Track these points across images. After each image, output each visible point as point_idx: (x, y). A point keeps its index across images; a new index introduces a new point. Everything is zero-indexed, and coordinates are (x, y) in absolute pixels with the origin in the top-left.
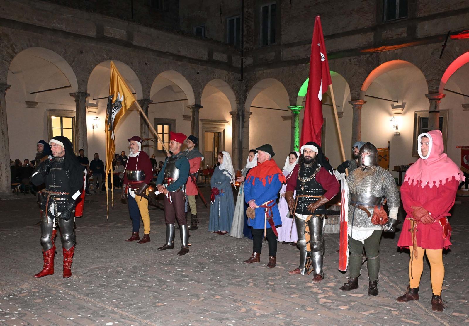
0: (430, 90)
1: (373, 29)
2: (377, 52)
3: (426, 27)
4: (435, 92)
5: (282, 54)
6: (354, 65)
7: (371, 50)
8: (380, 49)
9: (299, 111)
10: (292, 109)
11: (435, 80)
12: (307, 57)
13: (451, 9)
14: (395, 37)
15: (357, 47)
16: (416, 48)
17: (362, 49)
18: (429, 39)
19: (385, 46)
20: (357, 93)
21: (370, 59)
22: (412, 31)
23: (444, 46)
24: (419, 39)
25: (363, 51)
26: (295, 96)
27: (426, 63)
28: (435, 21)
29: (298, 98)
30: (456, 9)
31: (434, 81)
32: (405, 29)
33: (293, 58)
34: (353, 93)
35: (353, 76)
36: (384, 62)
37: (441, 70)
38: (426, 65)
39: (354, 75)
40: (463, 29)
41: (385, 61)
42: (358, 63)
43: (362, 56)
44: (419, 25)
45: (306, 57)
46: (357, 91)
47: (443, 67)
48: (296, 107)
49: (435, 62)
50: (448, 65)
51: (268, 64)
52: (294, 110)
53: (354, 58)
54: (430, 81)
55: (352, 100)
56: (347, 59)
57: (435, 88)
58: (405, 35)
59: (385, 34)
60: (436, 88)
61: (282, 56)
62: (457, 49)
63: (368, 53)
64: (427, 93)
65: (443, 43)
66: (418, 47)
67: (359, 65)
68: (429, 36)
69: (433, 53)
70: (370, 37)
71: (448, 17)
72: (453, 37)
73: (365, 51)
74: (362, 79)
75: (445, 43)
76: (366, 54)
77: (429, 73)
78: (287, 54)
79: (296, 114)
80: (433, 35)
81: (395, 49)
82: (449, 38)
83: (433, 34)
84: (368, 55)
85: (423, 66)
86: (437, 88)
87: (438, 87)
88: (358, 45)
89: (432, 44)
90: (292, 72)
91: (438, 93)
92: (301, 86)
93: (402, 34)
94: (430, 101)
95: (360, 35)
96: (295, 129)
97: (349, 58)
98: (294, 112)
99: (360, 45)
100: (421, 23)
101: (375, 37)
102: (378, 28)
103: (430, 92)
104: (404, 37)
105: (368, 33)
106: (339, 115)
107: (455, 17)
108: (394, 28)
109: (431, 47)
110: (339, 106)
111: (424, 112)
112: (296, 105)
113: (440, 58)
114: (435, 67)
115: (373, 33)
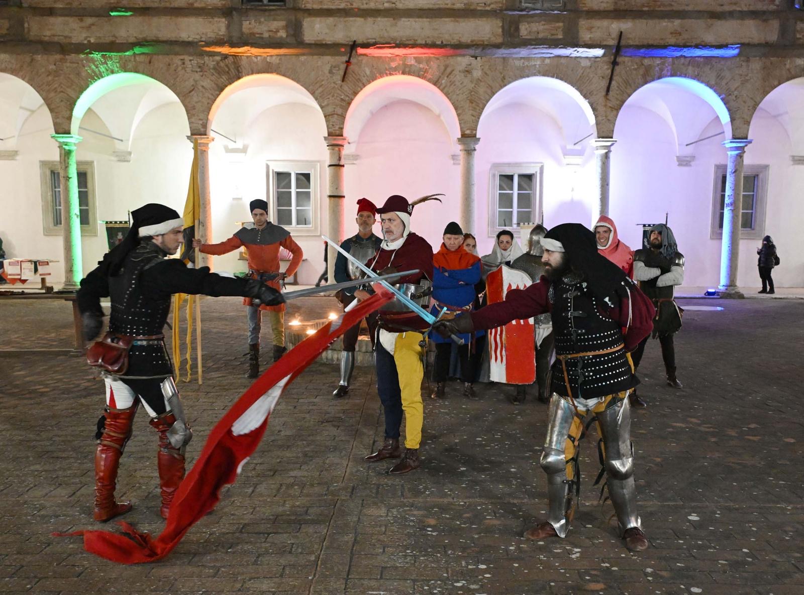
0: (330, 130)
1: (227, 12)
2: (235, 56)
3: (317, 26)
4: (337, 134)
5: (26, 25)
6: (192, 71)
7: (225, 50)
8: (241, 50)
9: (75, 144)
10: (62, 140)
11: (337, 115)
12: (89, 41)
13: (353, 6)
14: (266, 35)
15: (196, 40)
16: (303, 58)
17: (208, 44)
18: (322, 48)
19: (251, 47)
20: (201, 122)
21: (222, 64)
22: (296, 29)
23: (348, 62)
24: (310, 45)
25: (207, 49)
26: (67, 116)
27: (320, 86)
28: (330, 20)
29: (73, 119)
30: (362, 7)
31: (336, 116)
32: (282, 23)
33: (56, 39)
34: (193, 123)
35: (190, 92)
36: (248, 75)
37: (345, 100)
38: (320, 90)
39: (193, 90)
40: (374, 40)
41: (251, 72)
42: (199, 70)
43: (206, 58)
44: (307, 22)
45: (86, 42)
46: (202, 120)
47: (349, 97)
48: (72, 137)
49: (334, 87)
50: (355, 93)
52: (67, 144)
53: (191, 58)
54: (329, 115)
55: (192, 134)
56: (177, 60)
57: (337, 129)
58: (282, 34)
59: (250, 25)
60: (339, 128)
61: (26, 30)
62: (368, 72)
63: (219, 54)
64: (326, 135)
65: (345, 58)
66: (305, 57)
67: (201, 73)
68: (324, 42)
69: (330, 72)
70: (219, 26)
71: (351, 19)
72: (361, 51)
73: (212, 50)
74: (209, 98)
75: (349, 59)
76: (214, 56)
77: (326, 102)
78: (35, 27)
79: (70, 152)
80: (329, 43)
81: (268, 54)
82: (354, 53)
83: (329, 40)
84: (218, 58)
85: (317, 89)
86: (341, 128)
87: (341, 126)
88: (198, 37)
89: (328, 57)
90: (54, 67)
91: (342, 136)
92: (78, 98)
93: (277, 31)
94: (330, 147)
95: (200, 19)
96: (70, 180)
97: (182, 57)
98: (67, 148)
99: (201, 38)
100: (309, 19)
101: (228, 27)
102: (234, 13)
103: (330, 134)
104: (282, 37)
105: (216, 19)
106: (123, 157)
107: (362, 19)
108: (262, 20)
109: (326, 62)
110: (122, 141)
111: (281, 163)
112: (69, 133)
113: (343, 81)
114: (336, 95)
115: (224, 20)
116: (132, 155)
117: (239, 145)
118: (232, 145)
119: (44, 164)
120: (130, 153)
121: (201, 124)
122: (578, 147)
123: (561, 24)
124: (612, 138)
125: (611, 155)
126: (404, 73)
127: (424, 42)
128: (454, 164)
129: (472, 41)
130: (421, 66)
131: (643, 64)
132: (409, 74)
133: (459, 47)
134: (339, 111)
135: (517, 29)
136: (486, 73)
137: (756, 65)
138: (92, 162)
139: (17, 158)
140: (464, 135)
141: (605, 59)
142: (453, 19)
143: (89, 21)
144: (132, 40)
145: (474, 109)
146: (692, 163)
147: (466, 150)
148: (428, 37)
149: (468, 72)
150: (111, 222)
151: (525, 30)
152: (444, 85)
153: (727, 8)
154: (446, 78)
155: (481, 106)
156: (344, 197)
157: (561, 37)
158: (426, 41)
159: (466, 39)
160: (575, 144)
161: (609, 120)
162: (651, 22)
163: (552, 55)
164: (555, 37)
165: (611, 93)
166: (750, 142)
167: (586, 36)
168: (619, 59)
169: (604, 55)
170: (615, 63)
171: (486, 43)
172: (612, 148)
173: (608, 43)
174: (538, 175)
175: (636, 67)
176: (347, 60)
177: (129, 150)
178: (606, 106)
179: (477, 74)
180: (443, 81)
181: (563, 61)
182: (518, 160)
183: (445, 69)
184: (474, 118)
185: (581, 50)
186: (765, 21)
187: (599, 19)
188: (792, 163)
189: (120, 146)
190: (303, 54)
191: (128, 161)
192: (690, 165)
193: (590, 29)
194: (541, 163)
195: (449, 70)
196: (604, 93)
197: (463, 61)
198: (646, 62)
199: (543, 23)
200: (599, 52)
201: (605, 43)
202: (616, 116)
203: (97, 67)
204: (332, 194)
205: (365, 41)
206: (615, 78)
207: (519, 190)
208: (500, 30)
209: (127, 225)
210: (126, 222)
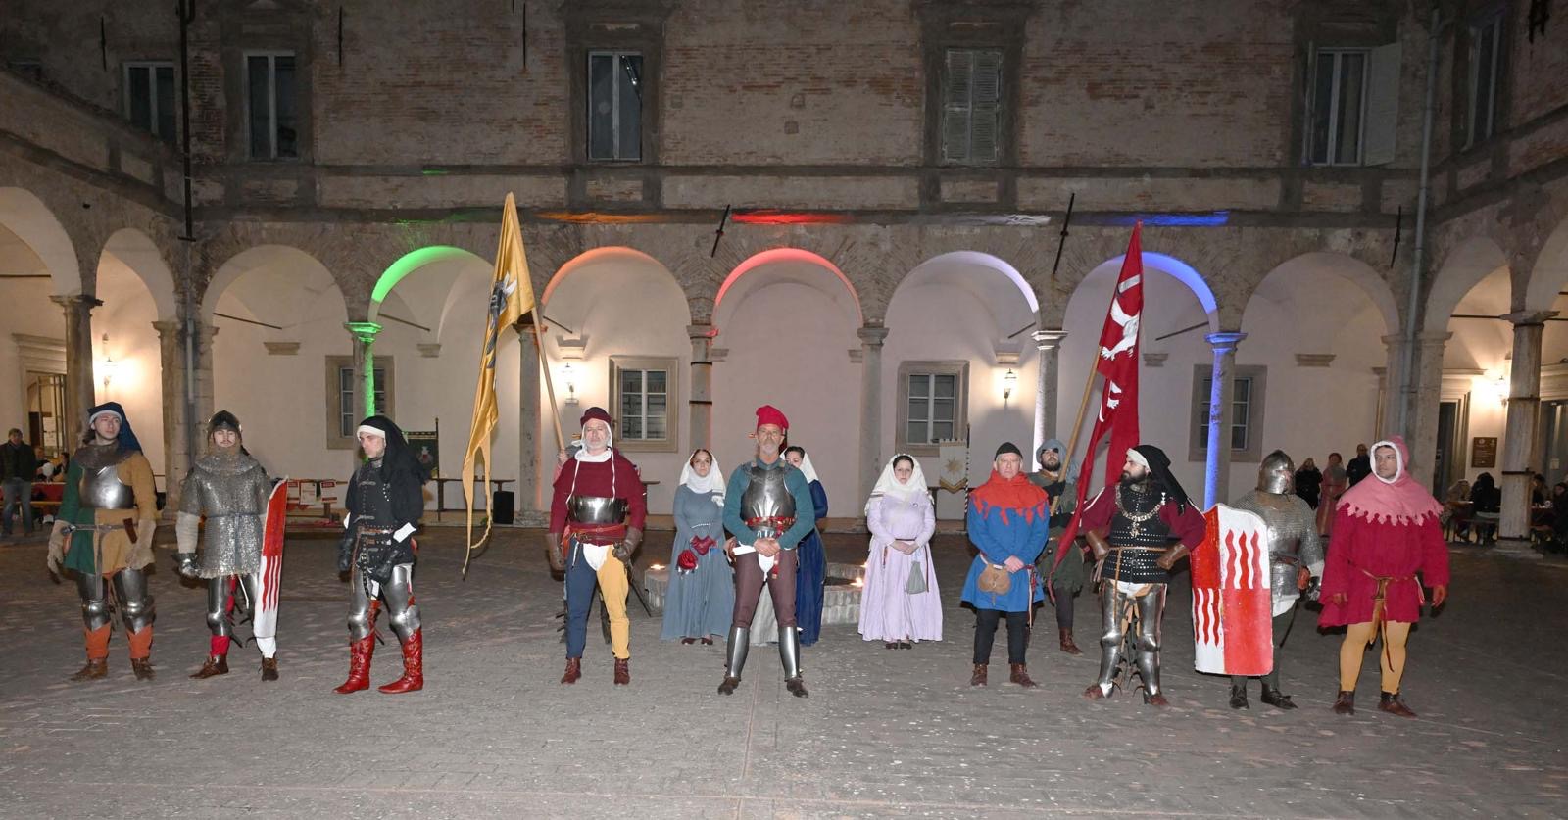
0: (695, 318)
1: (568, 170)
2: (577, 223)
3: (682, 187)
4: (704, 323)
5: (318, 187)
7: (563, 217)
8: (583, 217)
9: (373, 335)
10: (356, 330)
11: (704, 298)
12: (395, 207)
13: (728, 162)
14: (616, 198)
15: (527, 205)
16: (662, 227)
17: (543, 211)
18: (688, 214)
19: (598, 213)
21: (560, 235)
22: (653, 190)
23: (720, 232)
24: (670, 211)
25: (543, 216)
26: (364, 299)
27: (683, 262)
28: (699, 179)
29: (372, 302)
30: (739, 163)
31: (703, 300)
32: (639, 183)
33: (354, 204)
36: (593, 248)
37: (714, 281)
38: (684, 266)
40: (752, 205)
41: (595, 244)
42: (530, 242)
43: (540, 227)
44: (667, 183)
45: (391, 207)
47: (720, 276)
48: (370, 326)
49: (702, 263)
50: (729, 271)
51: (278, 210)
52: (363, 335)
54: (693, 300)
57: (704, 315)
58: (638, 197)
59: (595, 187)
60: (707, 315)
61: (318, 193)
62: (745, 243)
63: (556, 221)
64: (690, 324)
65: (716, 227)
66: (665, 225)
67: (533, 246)
68: (689, 207)
69: (697, 244)
70: (558, 188)
71: (726, 177)
72: (736, 218)
73: (548, 217)
74: (542, 277)
75: (721, 228)
76: (550, 224)
77: (690, 282)
78: (331, 191)
79: (366, 345)
80: (697, 207)
81: (618, 223)
82: (727, 220)
83: (696, 204)
84: (555, 227)
85: (679, 266)
86: (709, 316)
87: (710, 313)
88: (531, 201)
89: (695, 226)
90: (350, 238)
91: (710, 325)
92: (379, 277)
93: (631, 193)
94: (695, 340)
95: (533, 179)
96: (366, 380)
98: (362, 339)
99: (534, 201)
100: (670, 178)
101: (569, 188)
102: (577, 171)
103: (695, 323)
104: (636, 202)
105: (554, 179)
106: (430, 351)
107: (738, 178)
108: (612, 178)
109: (694, 231)
110: (429, 330)
111: (629, 359)
112: (366, 321)
113: (713, 256)
114: (703, 273)
115: (564, 179)
116: (442, 349)
117: (576, 337)
118: (567, 337)
119: (331, 359)
120: (439, 346)
122: (1014, 340)
123: (996, 184)
124: (1061, 330)
125: (1060, 353)
126: (791, 246)
127: (817, 207)
128: (852, 362)
129: (879, 205)
130: (813, 236)
131: (1101, 235)
132: (798, 247)
133: (862, 215)
134: (708, 294)
135: (938, 190)
136: (896, 246)
137: (1250, 234)
138: (392, 357)
139: (299, 351)
140: (867, 325)
141: (1053, 228)
142: (855, 178)
143: (395, 181)
144: (447, 205)
145: (881, 292)
146: (1164, 363)
147: (870, 345)
148: (823, 201)
149: (874, 244)
150: (414, 433)
151: (947, 191)
152: (842, 261)
153: (1212, 164)
154: (845, 252)
155: (890, 287)
156: (711, 403)
157: (995, 200)
158: (820, 205)
159: (871, 203)
160: (1010, 337)
161: (1056, 306)
162: (1113, 182)
163: (982, 224)
164: (988, 200)
165: (1059, 272)
166: (1244, 337)
167: (1027, 200)
168: (1071, 229)
169: (1050, 223)
170: (1065, 234)
171: (897, 208)
172: (1060, 344)
173: (1056, 209)
174: (961, 377)
175: (1092, 238)
176: (719, 229)
177: (438, 342)
178: (1053, 287)
179: (886, 247)
180: (842, 256)
181: (997, 230)
182: (936, 357)
183: (844, 242)
184: (880, 303)
185: (1020, 217)
186: (1262, 180)
187: (1046, 177)
188: (1296, 363)
189: (426, 338)
190: (662, 223)
191: (437, 356)
192: (1162, 366)
193: (1033, 190)
194: (966, 361)
195: (848, 242)
196: (1051, 271)
197: (869, 230)
198: (1106, 232)
199: (972, 182)
200: (1044, 219)
201: (1051, 208)
202: (1067, 301)
203: (404, 238)
204: (695, 399)
205: (742, 206)
206: (1064, 253)
207: (935, 395)
208: (917, 191)
209: (433, 437)
210: (433, 433)
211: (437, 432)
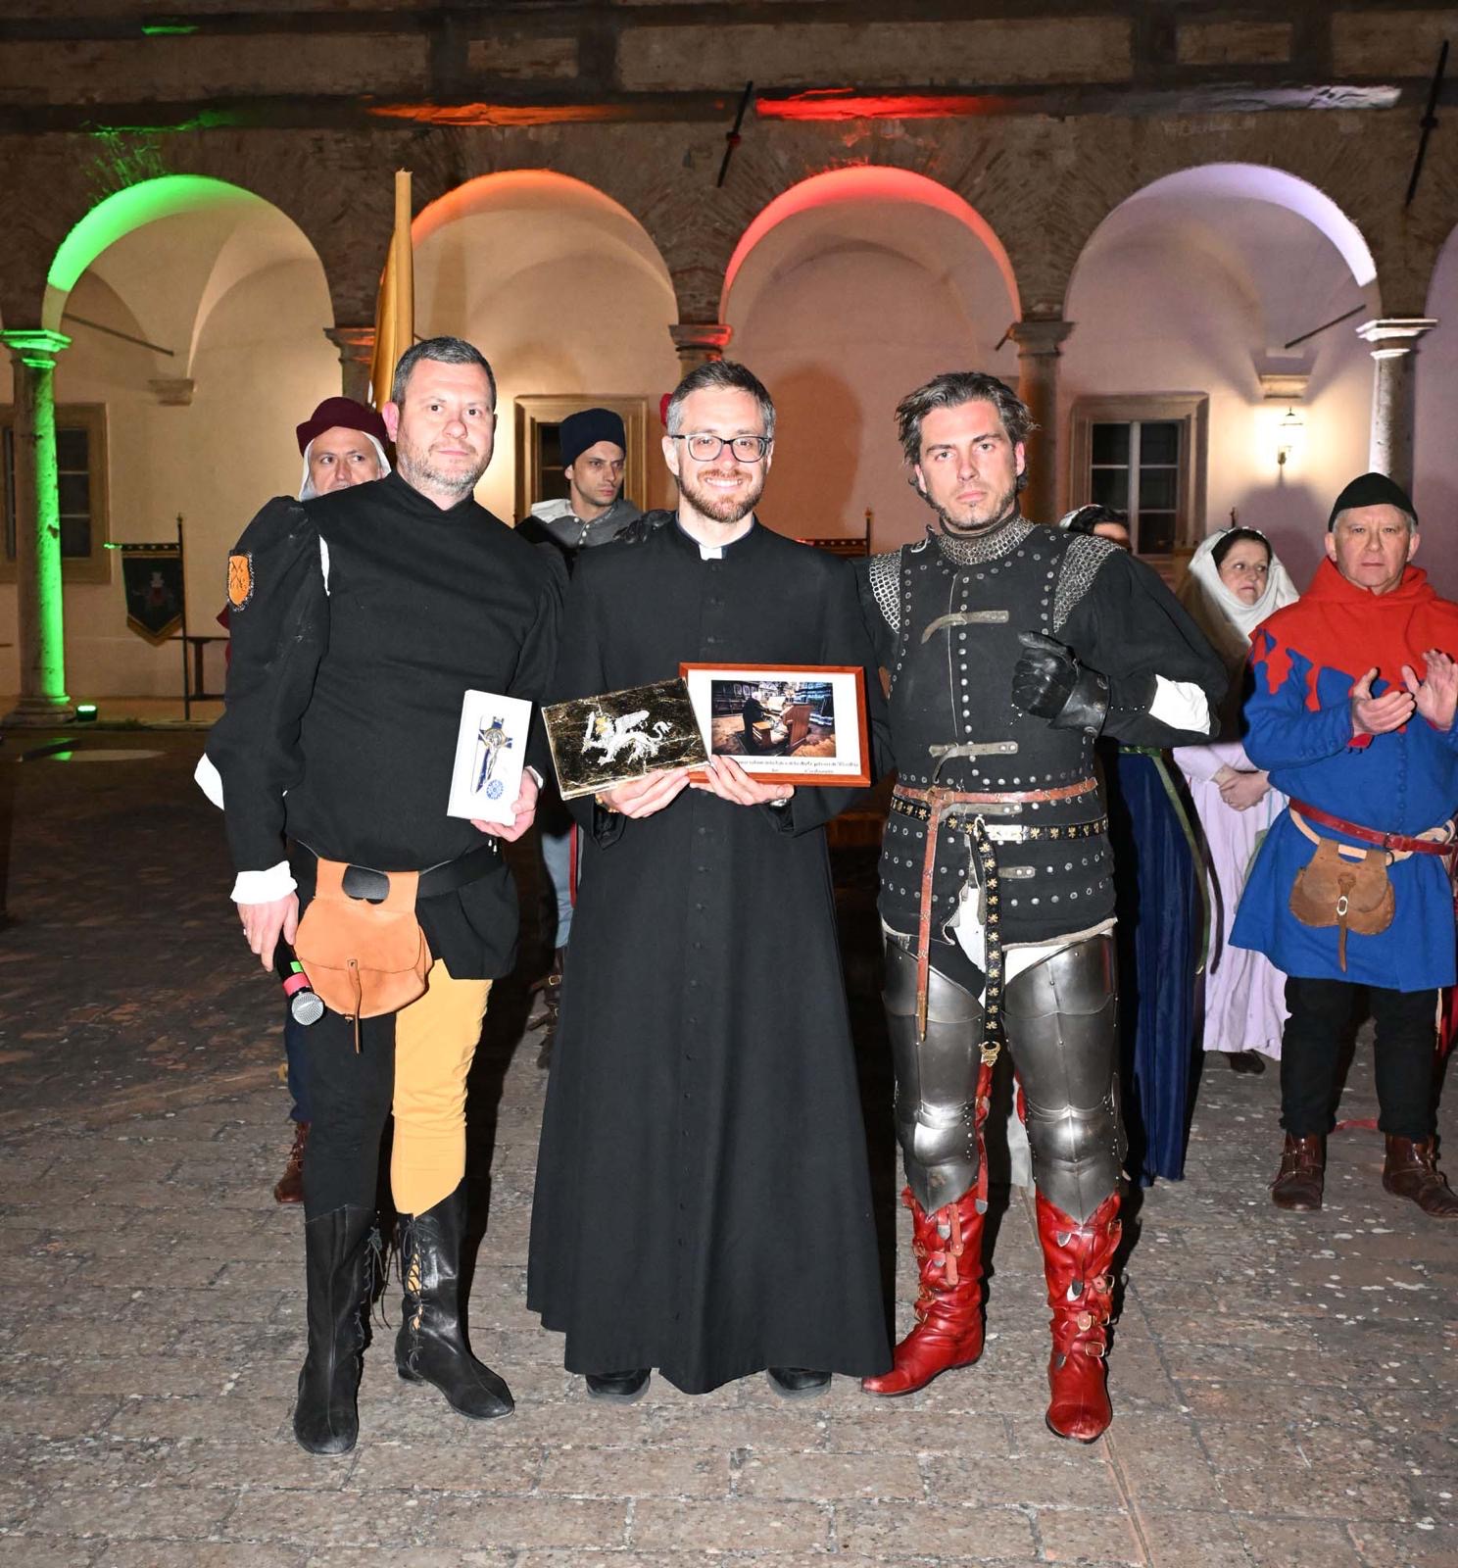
0: (686, 309)
1: (429, 21)
2: (448, 127)
3: (656, 48)
4: (703, 318)
6: (342, 168)
7: (422, 113)
8: (463, 112)
9: (52, 355)
10: (18, 345)
11: (703, 269)
12: (91, 100)
14: (527, 73)
15: (351, 92)
16: (619, 130)
17: (381, 100)
18: (669, 103)
19: (489, 103)
20: (361, 294)
21: (416, 149)
22: (599, 56)
23: (733, 138)
24: (634, 97)
25: (382, 112)
26: (34, 284)
27: (661, 200)
28: (690, 33)
29: (48, 293)
31: (701, 274)
32: (568, 43)
33: (10, 95)
34: (341, 296)
35: (336, 220)
36: (480, 174)
37: (724, 235)
38: (663, 207)
39: (341, 216)
40: (798, 81)
41: (486, 166)
42: (358, 164)
43: (376, 135)
44: (628, 41)
45: (82, 101)
46: (363, 288)
47: (733, 224)
48: (44, 337)
49: (698, 200)
50: (751, 215)
52: (31, 353)
53: (340, 135)
54: (682, 272)
55: (339, 325)
56: (304, 140)
57: (703, 304)
58: (569, 69)
59: (484, 52)
60: (709, 303)
62: (783, 159)
63: (410, 123)
64: (675, 321)
65: (727, 127)
66: (624, 126)
67: (364, 173)
68: (672, 88)
69: (688, 162)
70: (411, 55)
71: (741, 28)
72: (768, 107)
73: (394, 113)
75: (736, 128)
76: (396, 128)
77: (675, 240)
79: (39, 373)
80: (687, 89)
81: (531, 122)
82: (748, 112)
83: (685, 83)
84: (406, 134)
85: (654, 207)
86: (714, 305)
87: (715, 298)
88: (357, 82)
89: (682, 126)
91: (716, 322)
92: (62, 239)
93: (555, 63)
94: (686, 353)
95: (364, 40)
96: (41, 442)
97: (315, 134)
98: (31, 363)
99: (365, 84)
100: (635, 32)
101: (432, 57)
102: (448, 20)
103: (685, 319)
104: (565, 79)
105: (403, 38)
106: (175, 393)
107: (770, 28)
108: (518, 35)
109: (683, 134)
110: (171, 353)
111: (561, 403)
112: (38, 327)
113: (720, 184)
114: (700, 219)
115: (422, 38)
116: (195, 390)
120: (190, 384)
121: (362, 300)
123: (1288, 27)
124: (1423, 316)
125: (1421, 362)
126: (875, 162)
127: (927, 82)
129: (1052, 76)
130: (920, 141)
132: (889, 163)
133: (1020, 95)
134: (710, 260)
135: (1171, 43)
136: (1088, 158)
138: (101, 406)
140: (1028, 316)
141: (1405, 112)
142: (1002, 21)
143: (90, 49)
144: (194, 94)
145: (1057, 249)
147: (1034, 355)
148: (938, 69)
149: (1040, 154)
150: (135, 547)
151: (1189, 43)
152: (977, 191)
154: (983, 172)
155: (1074, 239)
157: (1286, 59)
158: (932, 80)
159: (1036, 71)
161: (1413, 271)
163: (1261, 107)
164: (1272, 59)
165: (1418, 200)
167: (1351, 54)
168: (1441, 113)
169: (1399, 103)
170: (1429, 123)
171: (1089, 80)
172: (1422, 344)
173: (1410, 73)
174: (1193, 425)
176: (731, 130)
177: (188, 376)
178: (1405, 233)
179: (1065, 159)
180: (977, 181)
181: (1291, 120)
183: (983, 150)
184: (1056, 273)
185: (1339, 90)
189: (165, 367)
190: (616, 121)
191: (187, 403)
193: (1363, 36)
194: (1201, 393)
195: (991, 152)
196: (1400, 200)
197: (1031, 126)
199: (1238, 23)
200: (1387, 95)
201: (1402, 73)
202: (1434, 260)
203: (108, 163)
205: (776, 84)
206: (1427, 162)
207: (1142, 462)
208: (1126, 46)
209: (173, 555)
210: (172, 546)
211: (181, 543)
